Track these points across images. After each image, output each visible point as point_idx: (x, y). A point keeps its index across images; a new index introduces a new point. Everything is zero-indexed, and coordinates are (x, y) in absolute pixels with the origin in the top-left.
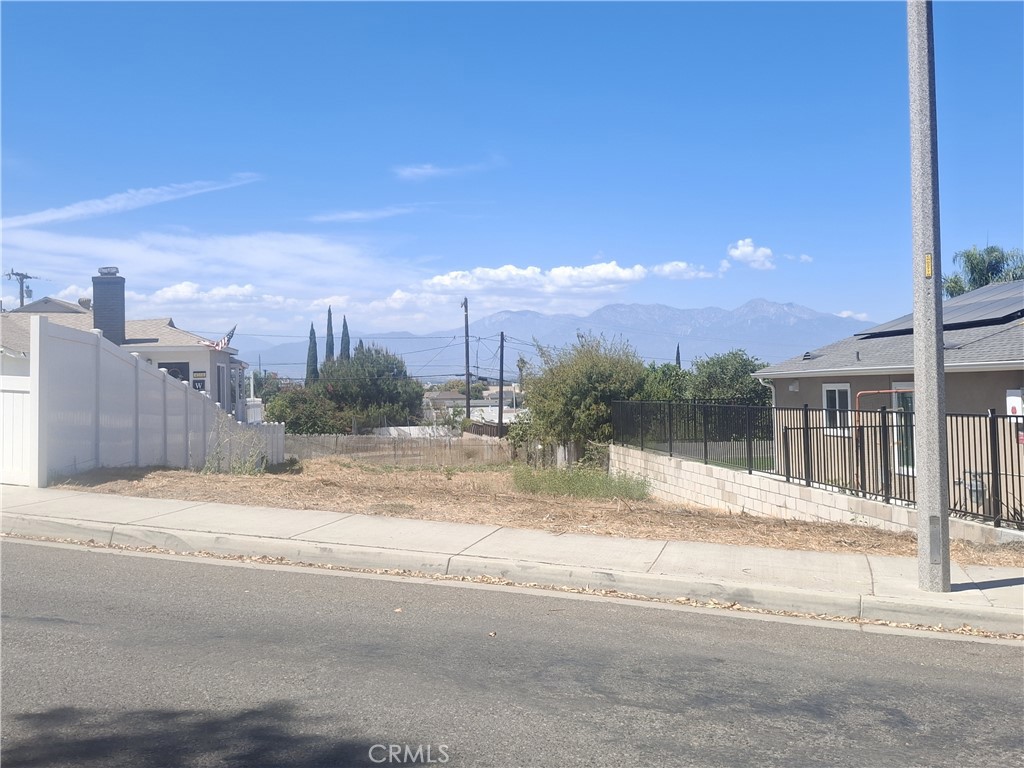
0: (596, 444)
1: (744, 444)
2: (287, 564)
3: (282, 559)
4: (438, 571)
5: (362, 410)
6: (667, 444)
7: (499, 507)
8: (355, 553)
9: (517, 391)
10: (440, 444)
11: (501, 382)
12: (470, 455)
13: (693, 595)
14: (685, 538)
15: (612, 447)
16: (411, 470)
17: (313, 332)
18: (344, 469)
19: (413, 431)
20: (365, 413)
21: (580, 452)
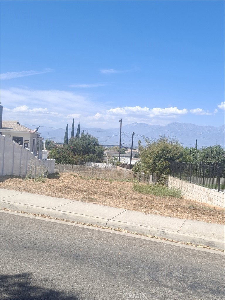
0: (164, 175)
1: (217, 179)
2: (51, 218)
3: (49, 216)
4: (103, 225)
5: (82, 156)
6: (190, 178)
7: (127, 201)
8: (74, 216)
9: (137, 152)
10: (108, 170)
11: (132, 149)
12: (119, 175)
13: (193, 242)
14: (192, 218)
15: (170, 177)
16: (98, 179)
17: (67, 127)
18: (75, 177)
19: (100, 165)
20: (83, 157)
21: (158, 178)
